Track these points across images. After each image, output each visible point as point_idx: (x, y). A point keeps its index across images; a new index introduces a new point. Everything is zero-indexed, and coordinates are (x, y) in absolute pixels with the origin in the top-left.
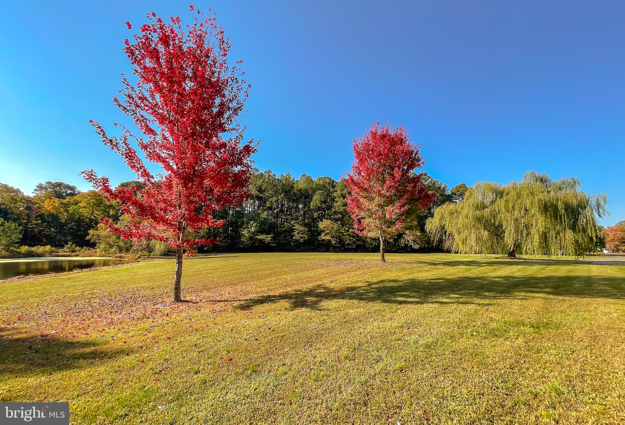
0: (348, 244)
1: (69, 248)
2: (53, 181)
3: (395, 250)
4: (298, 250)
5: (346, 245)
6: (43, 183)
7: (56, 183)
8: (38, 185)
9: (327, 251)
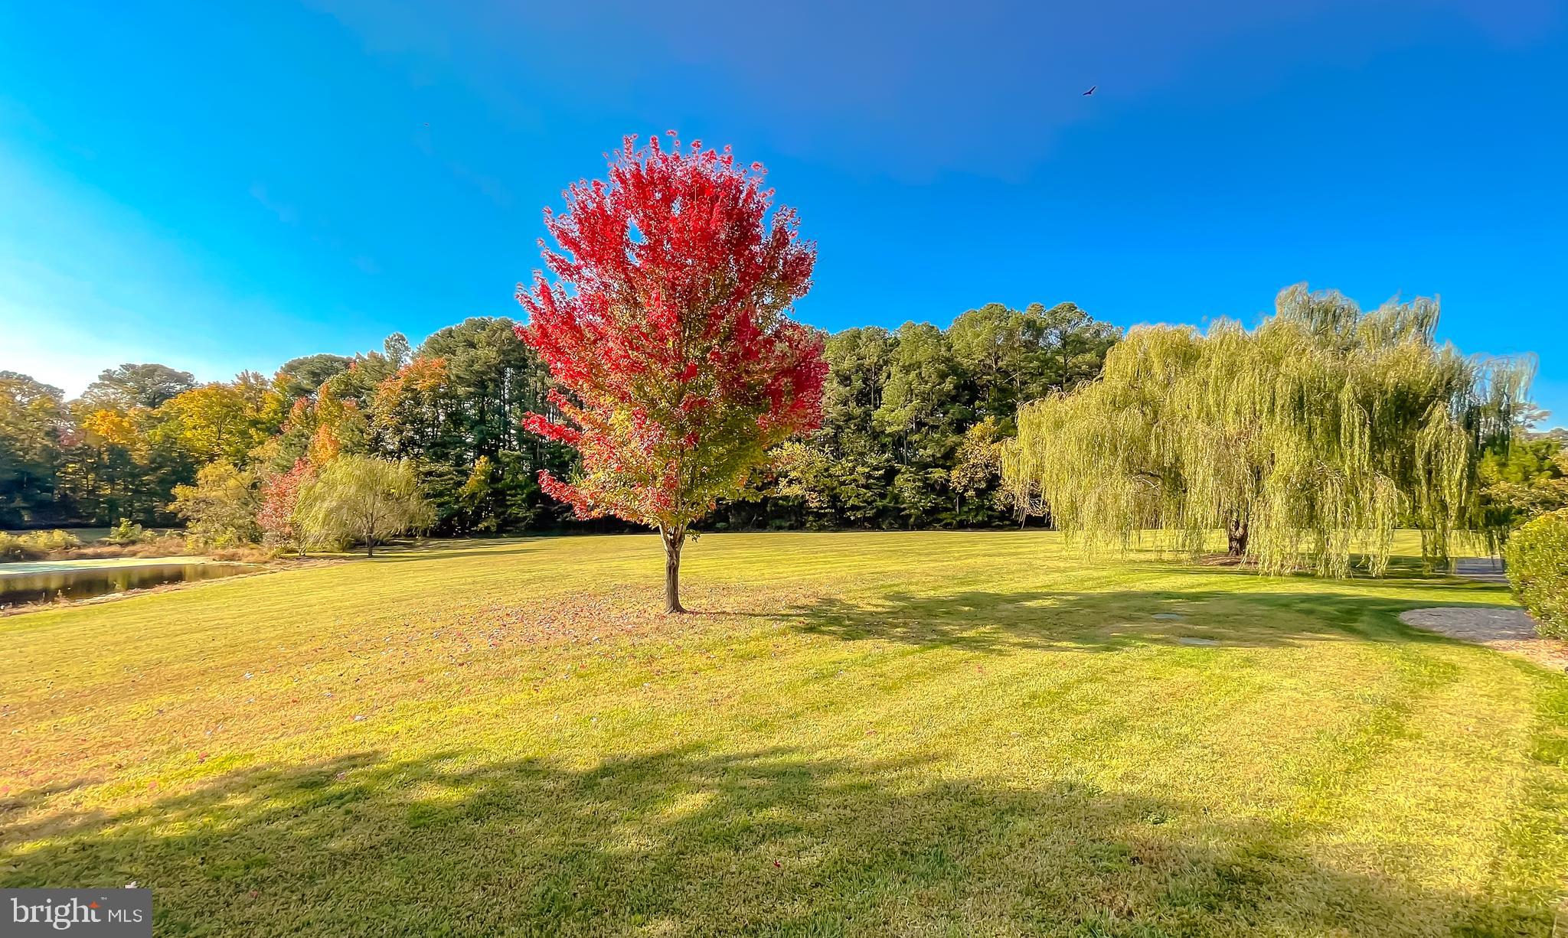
0: (854, 508)
1: (123, 535)
2: (139, 363)
3: (983, 522)
4: (719, 525)
5: (849, 509)
6: (115, 368)
7: (144, 366)
8: (102, 374)
9: (799, 526)
